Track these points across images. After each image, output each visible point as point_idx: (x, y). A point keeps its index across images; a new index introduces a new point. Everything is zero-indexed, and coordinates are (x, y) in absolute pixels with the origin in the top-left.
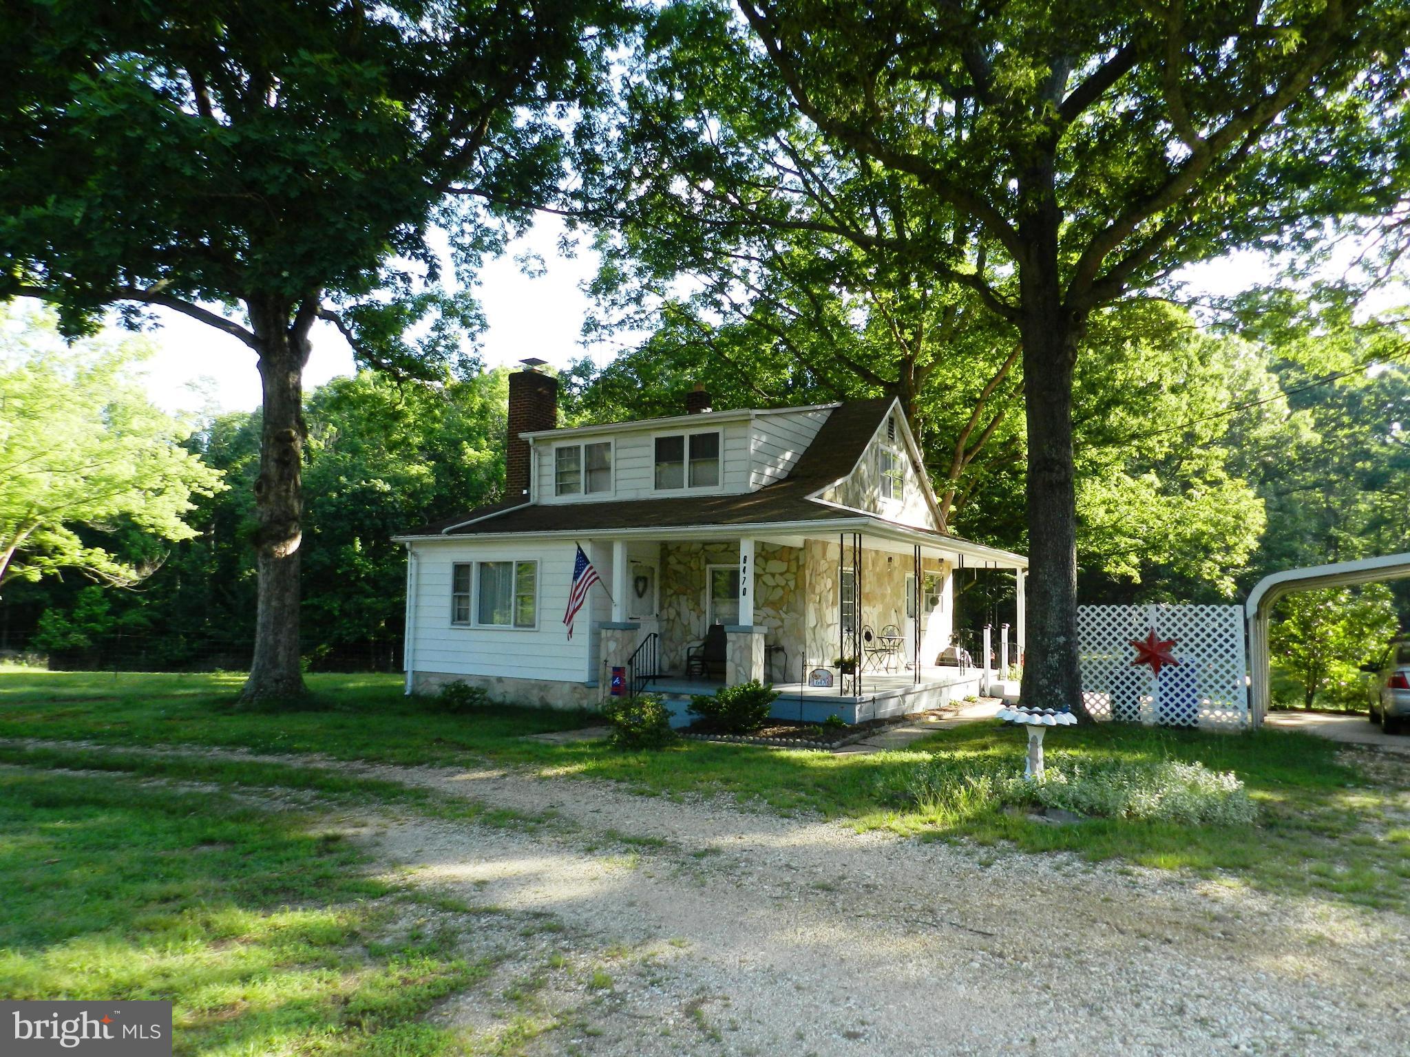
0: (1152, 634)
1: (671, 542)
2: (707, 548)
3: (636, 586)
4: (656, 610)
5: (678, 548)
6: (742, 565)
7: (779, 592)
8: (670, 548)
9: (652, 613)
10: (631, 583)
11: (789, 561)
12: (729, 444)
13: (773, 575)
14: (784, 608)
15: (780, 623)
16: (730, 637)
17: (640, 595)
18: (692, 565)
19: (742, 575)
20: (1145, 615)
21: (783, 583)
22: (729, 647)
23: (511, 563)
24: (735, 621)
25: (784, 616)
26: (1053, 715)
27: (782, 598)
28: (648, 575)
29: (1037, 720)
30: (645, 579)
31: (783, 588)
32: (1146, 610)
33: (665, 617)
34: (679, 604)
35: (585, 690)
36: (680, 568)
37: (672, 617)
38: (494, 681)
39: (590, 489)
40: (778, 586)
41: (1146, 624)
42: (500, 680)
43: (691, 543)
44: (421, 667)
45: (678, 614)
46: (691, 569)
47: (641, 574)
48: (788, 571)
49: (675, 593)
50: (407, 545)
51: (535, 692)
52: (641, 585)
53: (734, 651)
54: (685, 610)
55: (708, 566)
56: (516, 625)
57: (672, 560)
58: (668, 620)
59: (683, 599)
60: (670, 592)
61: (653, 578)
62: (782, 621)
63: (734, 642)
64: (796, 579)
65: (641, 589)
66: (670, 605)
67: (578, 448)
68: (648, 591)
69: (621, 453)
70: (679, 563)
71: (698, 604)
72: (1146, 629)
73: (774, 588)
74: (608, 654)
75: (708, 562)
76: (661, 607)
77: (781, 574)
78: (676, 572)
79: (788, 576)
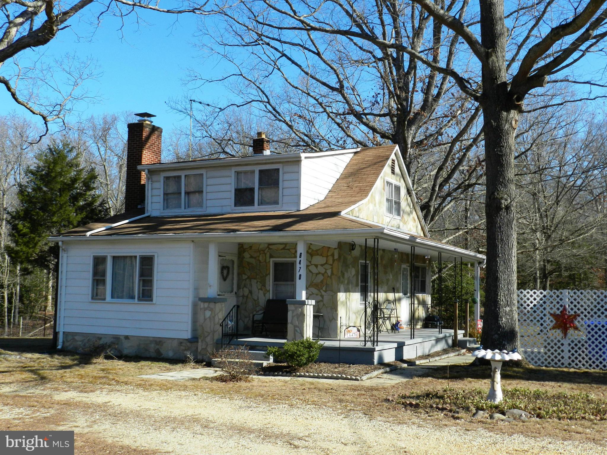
0: (565, 309)
1: (245, 243)
2: (271, 247)
3: (222, 273)
4: (235, 290)
5: (251, 247)
6: (298, 259)
7: (320, 277)
8: (245, 247)
9: (232, 291)
10: (220, 270)
11: (327, 257)
12: (287, 176)
13: (316, 266)
14: (324, 288)
15: (321, 298)
16: (290, 307)
17: (225, 279)
18: (261, 258)
19: (298, 266)
20: (561, 296)
21: (323, 271)
22: (290, 314)
23: (136, 257)
24: (294, 297)
25: (323, 293)
26: (507, 354)
27: (322, 282)
28: (230, 265)
29: (498, 357)
30: (228, 268)
31: (323, 275)
32: (561, 293)
33: (241, 294)
34: (251, 285)
35: (188, 344)
36: (252, 261)
37: (246, 294)
38: (122, 338)
39: (188, 205)
40: (319, 273)
41: (561, 303)
42: (127, 337)
43: (260, 244)
44: (69, 329)
45: (251, 292)
46: (260, 262)
47: (225, 265)
48: (326, 263)
49: (248, 278)
50: (60, 243)
51: (153, 345)
52: (225, 272)
53: (293, 317)
54: (255, 289)
55: (272, 260)
56: (139, 299)
57: (246, 255)
58: (243, 296)
59: (254, 282)
60: (245, 277)
61: (233, 267)
62: (322, 296)
63: (293, 311)
64: (332, 268)
65: (225, 274)
66: (245, 286)
67: (179, 177)
68: (230, 276)
69: (210, 181)
70: (251, 257)
71: (264, 285)
72: (561, 306)
73: (317, 274)
74: (205, 319)
75: (271, 256)
76: (239, 287)
77: (322, 265)
78: (249, 263)
79: (327, 266)
